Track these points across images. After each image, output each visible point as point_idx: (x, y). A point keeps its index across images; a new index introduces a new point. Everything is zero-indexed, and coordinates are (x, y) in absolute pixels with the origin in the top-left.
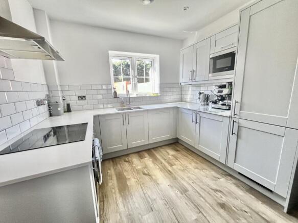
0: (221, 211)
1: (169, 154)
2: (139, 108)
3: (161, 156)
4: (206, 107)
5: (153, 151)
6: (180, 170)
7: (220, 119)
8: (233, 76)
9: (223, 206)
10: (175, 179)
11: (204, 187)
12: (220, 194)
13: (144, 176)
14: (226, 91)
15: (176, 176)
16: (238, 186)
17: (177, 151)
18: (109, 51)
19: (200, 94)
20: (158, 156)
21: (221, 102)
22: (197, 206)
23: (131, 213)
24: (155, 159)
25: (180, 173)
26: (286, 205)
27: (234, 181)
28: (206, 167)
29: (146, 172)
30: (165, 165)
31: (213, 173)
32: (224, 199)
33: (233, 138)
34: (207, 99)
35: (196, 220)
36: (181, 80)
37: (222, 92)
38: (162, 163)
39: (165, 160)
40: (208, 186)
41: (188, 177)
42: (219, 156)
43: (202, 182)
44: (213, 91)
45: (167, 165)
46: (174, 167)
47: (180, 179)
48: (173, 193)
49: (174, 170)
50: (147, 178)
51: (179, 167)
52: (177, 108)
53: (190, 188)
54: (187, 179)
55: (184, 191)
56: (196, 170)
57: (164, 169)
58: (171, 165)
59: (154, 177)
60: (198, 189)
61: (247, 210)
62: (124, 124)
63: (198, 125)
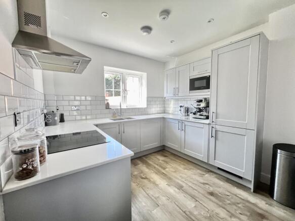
0: (212, 198)
1: (159, 160)
2: (130, 118)
3: (153, 162)
4: (187, 117)
5: (144, 158)
6: (172, 171)
7: (202, 126)
8: (209, 93)
9: (212, 194)
10: (170, 179)
11: (195, 182)
12: (207, 186)
13: (143, 180)
14: (203, 105)
15: (170, 176)
16: (218, 179)
17: (165, 156)
18: (105, 67)
19: (181, 106)
20: (151, 163)
21: (199, 114)
22: (193, 197)
23: (141, 210)
24: (148, 165)
25: (174, 174)
26: (252, 186)
27: (215, 175)
28: (192, 167)
29: (143, 176)
30: (158, 169)
31: (201, 172)
32: (211, 189)
33: (212, 140)
34: (187, 110)
35: (195, 207)
36: (165, 95)
37: (200, 105)
38: (155, 168)
39: (157, 165)
40: (198, 181)
41: (181, 176)
42: (202, 156)
43: (192, 179)
44: (193, 106)
45: (160, 169)
46: (167, 169)
47: (174, 179)
48: (172, 190)
49: (166, 171)
50: (145, 181)
51: (171, 169)
52: (164, 118)
53: (184, 185)
54: (180, 178)
55: (180, 187)
56: (185, 170)
57: (158, 172)
58: (164, 169)
59: (151, 179)
60: (190, 184)
61: (228, 194)
62: (119, 133)
63: (183, 131)
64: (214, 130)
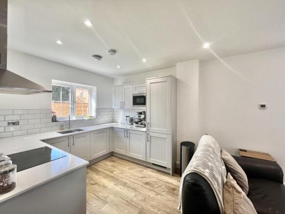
0: (147, 186)
1: (108, 165)
3: (102, 168)
4: (131, 126)
5: (94, 166)
6: (119, 173)
7: (141, 133)
8: (145, 108)
9: (147, 184)
10: (117, 179)
11: (136, 178)
12: (144, 178)
13: (93, 186)
14: (143, 116)
15: (117, 177)
16: (153, 172)
17: (114, 161)
18: (52, 80)
19: (127, 117)
20: (100, 169)
21: (140, 123)
22: (134, 189)
23: (92, 211)
24: (97, 172)
25: (120, 175)
26: (171, 172)
27: (151, 170)
28: (136, 167)
29: (94, 183)
31: (140, 169)
32: (147, 180)
33: (148, 143)
34: (132, 120)
35: (135, 196)
36: (113, 107)
37: (140, 117)
38: (104, 173)
39: (106, 170)
40: (138, 177)
41: (125, 176)
42: (141, 157)
43: (134, 176)
44: (135, 116)
45: (108, 173)
46: (115, 173)
47: (120, 178)
48: (118, 188)
49: (115, 174)
50: (96, 186)
51: (118, 172)
52: (112, 128)
53: (128, 182)
54: (125, 177)
55: (125, 184)
56: (130, 170)
57: (107, 176)
58: (112, 172)
59: (101, 184)
60: (132, 180)
61: (157, 181)
62: (69, 146)
63: (128, 138)
64: (149, 136)
